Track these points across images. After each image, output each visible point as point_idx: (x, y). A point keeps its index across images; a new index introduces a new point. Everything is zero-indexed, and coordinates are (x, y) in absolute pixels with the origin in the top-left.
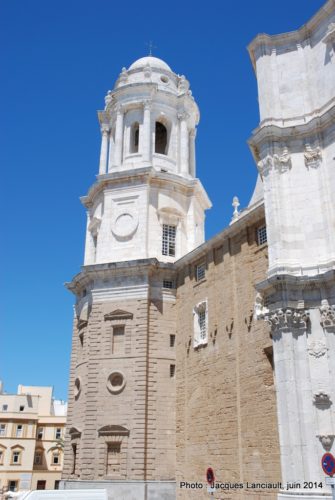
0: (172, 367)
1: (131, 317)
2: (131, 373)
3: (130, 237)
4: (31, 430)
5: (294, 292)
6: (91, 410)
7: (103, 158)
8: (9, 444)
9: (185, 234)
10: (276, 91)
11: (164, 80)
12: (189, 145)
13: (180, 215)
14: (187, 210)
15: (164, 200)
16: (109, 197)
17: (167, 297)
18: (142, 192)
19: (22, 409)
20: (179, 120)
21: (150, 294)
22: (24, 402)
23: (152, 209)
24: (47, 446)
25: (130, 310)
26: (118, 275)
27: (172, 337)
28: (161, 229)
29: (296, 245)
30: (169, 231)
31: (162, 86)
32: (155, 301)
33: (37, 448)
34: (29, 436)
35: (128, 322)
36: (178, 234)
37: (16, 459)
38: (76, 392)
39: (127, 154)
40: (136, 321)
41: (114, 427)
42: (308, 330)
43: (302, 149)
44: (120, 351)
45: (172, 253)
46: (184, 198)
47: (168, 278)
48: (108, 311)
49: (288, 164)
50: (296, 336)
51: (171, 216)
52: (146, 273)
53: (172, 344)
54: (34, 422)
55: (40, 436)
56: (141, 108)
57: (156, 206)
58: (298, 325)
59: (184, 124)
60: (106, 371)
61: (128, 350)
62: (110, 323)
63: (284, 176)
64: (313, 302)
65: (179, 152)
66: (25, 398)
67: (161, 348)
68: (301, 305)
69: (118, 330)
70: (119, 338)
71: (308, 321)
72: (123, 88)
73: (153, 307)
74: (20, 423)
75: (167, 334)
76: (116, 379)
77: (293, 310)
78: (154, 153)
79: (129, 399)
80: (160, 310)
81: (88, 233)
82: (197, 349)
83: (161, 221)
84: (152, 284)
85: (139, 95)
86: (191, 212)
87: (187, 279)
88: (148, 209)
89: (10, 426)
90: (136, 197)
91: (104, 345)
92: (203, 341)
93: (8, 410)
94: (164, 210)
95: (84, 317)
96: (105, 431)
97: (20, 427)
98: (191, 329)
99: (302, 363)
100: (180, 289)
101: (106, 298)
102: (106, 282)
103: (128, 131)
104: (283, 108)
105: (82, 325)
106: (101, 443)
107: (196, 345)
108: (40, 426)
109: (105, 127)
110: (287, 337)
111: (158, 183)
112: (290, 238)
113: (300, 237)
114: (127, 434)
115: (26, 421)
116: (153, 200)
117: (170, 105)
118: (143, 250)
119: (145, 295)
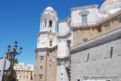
0: (50, 65)
1: (44, 57)
2: (44, 66)
3: (44, 43)
4: (30, 73)
5: (60, 60)
6: (37, 72)
7: (41, 27)
8: (26, 75)
9: (54, 42)
10: (61, 29)
11: (51, 12)
12: (56, 25)
13: (53, 39)
14: (54, 38)
15: (50, 36)
16: (41, 36)
17: (50, 54)
18: (46, 35)
19: (28, 69)
20: (54, 20)
21: (47, 53)
22: (29, 68)
23: (48, 38)
24: (33, 75)
25: (44, 56)
26: (42, 50)
27: (51, 60)
28: (49, 42)
29: (61, 53)
30: (51, 42)
31: (51, 14)
32: (48, 54)
33: (31, 76)
34: (30, 74)
35: (43, 58)
36: (53, 42)
37: (27, 78)
38: (35, 68)
39: (44, 27)
40: (45, 58)
41: (41, 74)
42: (61, 65)
43: (63, 39)
44: (42, 62)
45: (51, 46)
46: (54, 36)
47: (50, 50)
48: (40, 56)
49: (61, 41)
50: (59, 66)
51: (51, 39)
52: (46, 50)
53: (50, 61)
54: (30, 71)
55: (32, 74)
56: (47, 18)
57: (49, 38)
58: (60, 64)
59: (55, 21)
60: (40, 66)
61: (43, 62)
62: (41, 58)
63: (61, 43)
64: (62, 61)
65: (54, 26)
66: (29, 67)
67: (49, 62)
68: (60, 62)
69: (42, 59)
70: (42, 60)
71: (61, 64)
72: (44, 15)
73: (47, 55)
74: (28, 71)
75: (50, 60)
76: (41, 67)
77: (59, 62)
78: (49, 27)
79: (43, 70)
80: (49, 56)
81: (38, 41)
82: (54, 63)
83: (50, 40)
84: (47, 52)
85: (47, 16)
86: (55, 38)
87: (53, 51)
88: (47, 38)
89: (26, 72)
90: (45, 36)
91: (40, 61)
92: (54, 62)
93: (26, 69)
94: (50, 38)
95: (37, 57)
96: (40, 75)
97: (28, 72)
98: (53, 59)
99: (60, 69)
100: (52, 52)
101: (40, 54)
102: (40, 51)
103: (45, 23)
104: (61, 32)
105: (36, 58)
106: (39, 77)
107: (53, 62)
108: (32, 72)
109: (41, 21)
110: (58, 66)
111: (49, 33)
112: (60, 52)
113: (62, 52)
114: (43, 76)
115: (29, 71)
116: (48, 37)
117: (52, 18)
118: (46, 46)
119: (46, 53)
